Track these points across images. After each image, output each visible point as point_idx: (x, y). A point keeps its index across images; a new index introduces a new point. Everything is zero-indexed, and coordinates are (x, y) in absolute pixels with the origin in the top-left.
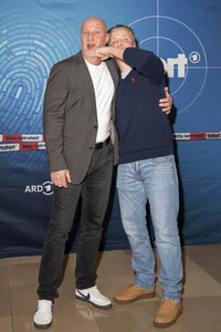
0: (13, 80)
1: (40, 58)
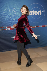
0: (9, 16)
1: (14, 11)
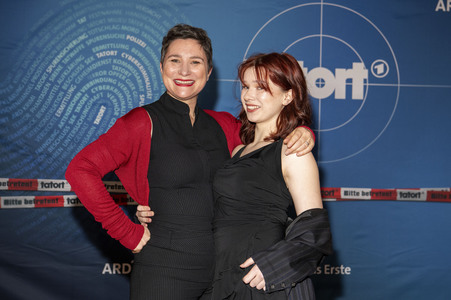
0: (91, 95)
1: (136, 62)
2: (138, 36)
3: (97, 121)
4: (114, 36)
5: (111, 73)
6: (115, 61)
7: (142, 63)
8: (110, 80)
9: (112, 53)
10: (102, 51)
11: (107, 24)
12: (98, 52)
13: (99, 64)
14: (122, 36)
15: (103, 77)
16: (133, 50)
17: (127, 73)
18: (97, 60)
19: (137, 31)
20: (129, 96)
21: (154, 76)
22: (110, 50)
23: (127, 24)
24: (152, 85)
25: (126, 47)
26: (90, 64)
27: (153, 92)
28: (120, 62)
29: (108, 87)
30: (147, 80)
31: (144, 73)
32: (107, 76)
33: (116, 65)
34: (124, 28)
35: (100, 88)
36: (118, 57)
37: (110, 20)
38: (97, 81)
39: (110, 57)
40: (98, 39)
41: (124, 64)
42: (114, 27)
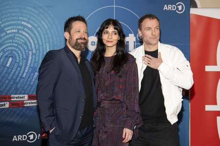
1: (27, 35)
2: (28, 22)
3: (8, 65)
4: (16, 22)
5: (14, 41)
6: (16, 35)
7: (30, 36)
8: (14, 44)
9: (15, 31)
10: (9, 30)
11: (11, 16)
12: (8, 30)
13: (8, 36)
14: (20, 22)
15: (10, 43)
16: (25, 29)
17: (22, 40)
18: (7, 34)
19: (27, 20)
20: (24, 52)
21: (36, 42)
22: (14, 29)
23: (22, 16)
24: (35, 46)
25: (22, 28)
26: (4, 37)
27: (36, 50)
28: (18, 35)
29: (13, 48)
30: (33, 44)
31: (31, 41)
32: (13, 42)
33: (17, 37)
34: (20, 18)
35: (9, 48)
36: (18, 33)
37: (13, 14)
38: (7, 45)
39: (14, 32)
40: (7, 24)
41: (21, 36)
42: (15, 18)
